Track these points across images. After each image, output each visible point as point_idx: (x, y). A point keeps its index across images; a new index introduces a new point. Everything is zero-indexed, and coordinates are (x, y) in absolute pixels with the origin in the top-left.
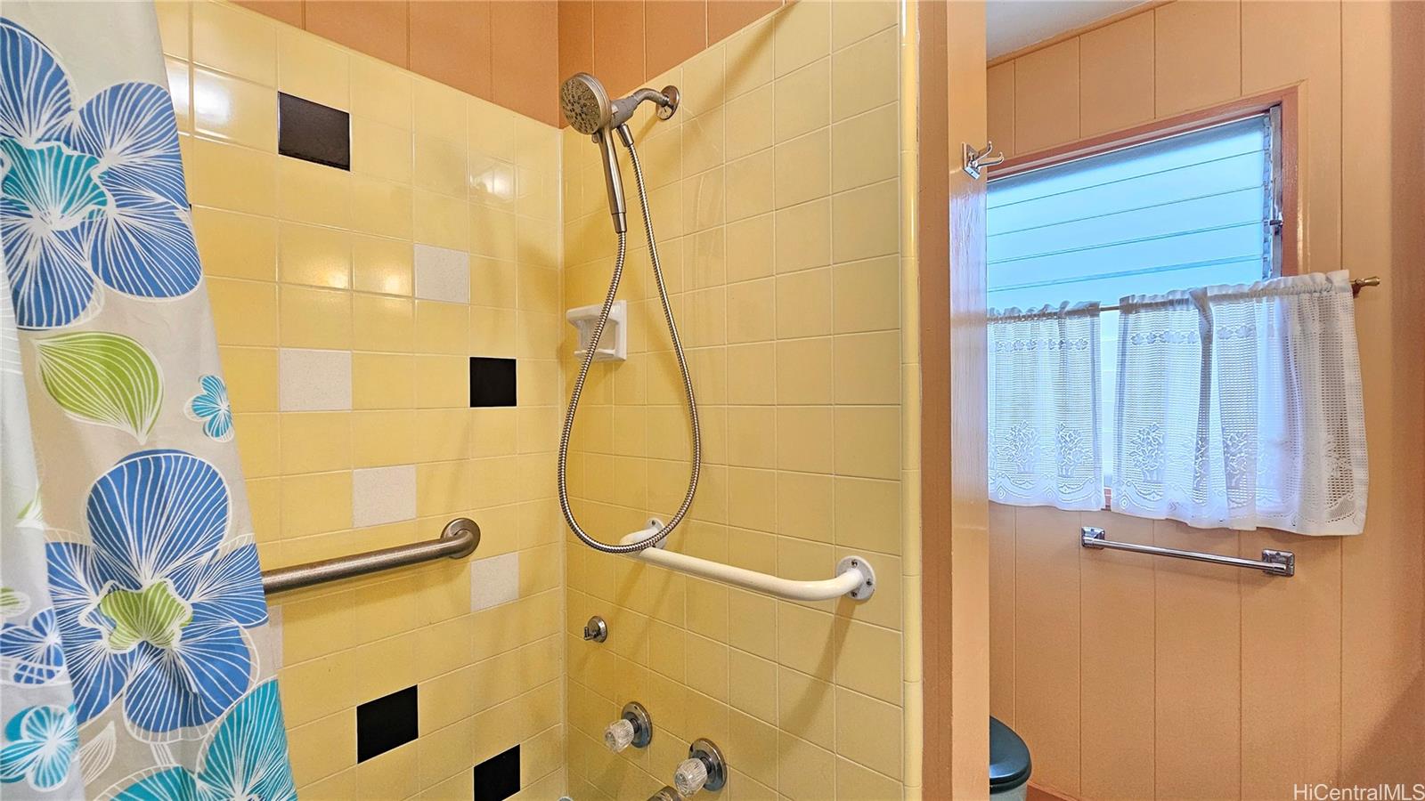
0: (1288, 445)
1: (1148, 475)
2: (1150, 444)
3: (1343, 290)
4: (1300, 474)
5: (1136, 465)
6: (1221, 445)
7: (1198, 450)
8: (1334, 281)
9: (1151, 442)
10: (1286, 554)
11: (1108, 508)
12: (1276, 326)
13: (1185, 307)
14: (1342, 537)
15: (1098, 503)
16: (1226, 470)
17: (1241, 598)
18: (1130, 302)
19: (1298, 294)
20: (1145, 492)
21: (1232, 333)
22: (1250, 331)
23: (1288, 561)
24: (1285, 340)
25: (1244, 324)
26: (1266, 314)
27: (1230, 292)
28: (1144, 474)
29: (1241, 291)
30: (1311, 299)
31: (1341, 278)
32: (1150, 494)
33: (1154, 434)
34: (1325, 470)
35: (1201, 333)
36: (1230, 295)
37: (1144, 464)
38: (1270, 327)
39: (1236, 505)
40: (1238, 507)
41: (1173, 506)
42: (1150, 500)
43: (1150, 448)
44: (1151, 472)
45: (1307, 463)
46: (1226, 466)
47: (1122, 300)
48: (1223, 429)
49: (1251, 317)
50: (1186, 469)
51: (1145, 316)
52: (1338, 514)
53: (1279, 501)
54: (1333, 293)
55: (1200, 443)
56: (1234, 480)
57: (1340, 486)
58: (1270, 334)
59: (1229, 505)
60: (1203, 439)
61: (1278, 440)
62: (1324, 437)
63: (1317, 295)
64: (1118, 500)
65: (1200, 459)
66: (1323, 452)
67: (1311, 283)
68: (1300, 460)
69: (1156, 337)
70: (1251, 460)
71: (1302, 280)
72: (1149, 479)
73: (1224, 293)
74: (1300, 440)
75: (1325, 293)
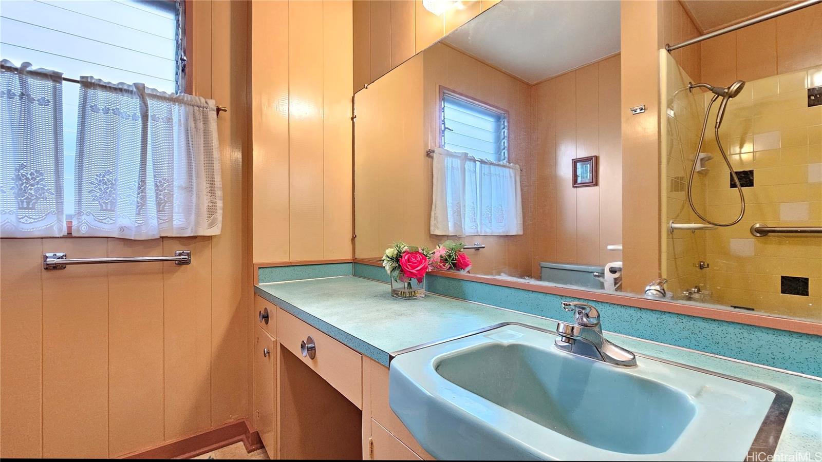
0: (188, 189)
1: (104, 205)
2: (105, 183)
3: (213, 110)
4: (194, 203)
5: (94, 199)
6: (153, 188)
7: (139, 188)
8: (209, 104)
9: (106, 184)
10: (187, 252)
11: (70, 233)
12: (182, 122)
13: (130, 96)
14: (211, 236)
15: (60, 230)
16: (156, 201)
17: (164, 282)
18: (89, 80)
19: (193, 106)
20: (101, 218)
21: (159, 119)
22: (169, 120)
23: (188, 255)
24: (187, 131)
25: (166, 115)
26: (178, 112)
27: (158, 94)
28: (101, 205)
29: (164, 95)
30: (199, 111)
31: (212, 103)
32: (106, 219)
33: (108, 177)
34: (205, 202)
35: (141, 114)
36: (158, 96)
37: (100, 198)
38: (180, 120)
39: (162, 221)
40: (164, 222)
41: (122, 229)
42: (105, 223)
43: (105, 186)
44: (106, 204)
45: (198, 197)
46: (157, 198)
47: (82, 77)
48: (155, 176)
49: (170, 112)
50: (131, 204)
51: (101, 94)
52: (211, 225)
53: (185, 220)
54: (208, 109)
55: (140, 183)
56: (161, 206)
57: (212, 211)
58: (180, 125)
59: (158, 222)
60: (143, 182)
61: (184, 186)
62: (205, 185)
63: (201, 109)
64: (78, 227)
65: (141, 194)
66: (205, 193)
67: (199, 102)
68: (194, 196)
69: (109, 110)
70: (170, 194)
71: (194, 98)
72: (104, 208)
73: (154, 93)
74: (194, 185)
75: (205, 109)
